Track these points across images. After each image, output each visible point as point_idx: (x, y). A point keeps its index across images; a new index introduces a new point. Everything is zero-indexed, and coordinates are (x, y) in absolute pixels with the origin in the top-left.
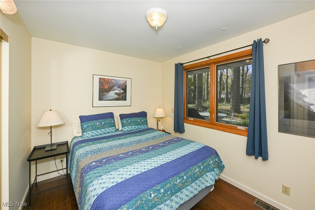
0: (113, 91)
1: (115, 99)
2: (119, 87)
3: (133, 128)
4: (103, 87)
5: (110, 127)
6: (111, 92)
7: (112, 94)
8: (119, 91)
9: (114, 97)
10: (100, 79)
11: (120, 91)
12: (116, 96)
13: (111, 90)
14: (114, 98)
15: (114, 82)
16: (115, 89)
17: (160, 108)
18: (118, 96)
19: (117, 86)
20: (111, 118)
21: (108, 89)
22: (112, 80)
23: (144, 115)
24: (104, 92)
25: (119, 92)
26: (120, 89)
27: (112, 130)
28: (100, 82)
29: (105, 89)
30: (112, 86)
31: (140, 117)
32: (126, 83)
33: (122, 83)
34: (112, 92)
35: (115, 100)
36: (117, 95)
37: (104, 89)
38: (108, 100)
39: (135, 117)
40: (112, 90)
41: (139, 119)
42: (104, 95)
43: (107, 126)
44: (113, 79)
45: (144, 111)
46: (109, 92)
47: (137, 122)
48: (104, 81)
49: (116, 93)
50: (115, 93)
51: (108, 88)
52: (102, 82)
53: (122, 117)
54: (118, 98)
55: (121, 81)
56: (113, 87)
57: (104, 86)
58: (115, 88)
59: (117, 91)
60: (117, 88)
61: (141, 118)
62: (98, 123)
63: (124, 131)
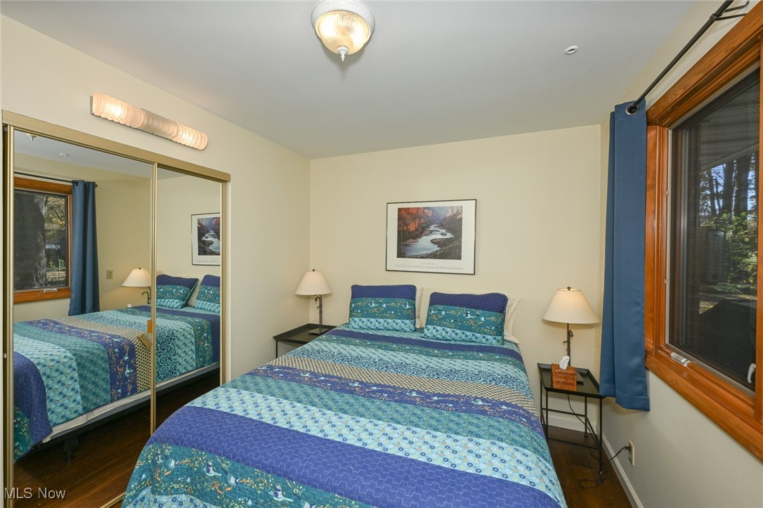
0: (427, 235)
1: (431, 254)
2: (441, 226)
3: (449, 334)
4: (406, 228)
5: (399, 319)
6: (423, 238)
7: (425, 243)
8: (442, 234)
9: (431, 249)
10: (400, 210)
11: (446, 235)
12: (436, 248)
13: (422, 233)
14: (429, 252)
15: (430, 213)
16: (432, 231)
17: (569, 288)
18: (438, 249)
19: (437, 223)
20: (405, 298)
21: (416, 233)
22: (426, 211)
23: (496, 304)
24: (408, 239)
25: (441, 237)
26: (444, 231)
27: (403, 325)
28: (400, 218)
29: (409, 233)
30: (425, 225)
31: (477, 308)
32: (461, 213)
33: (449, 214)
34: (425, 237)
35: (431, 258)
36: (436, 246)
37: (407, 232)
38: (416, 257)
39: (460, 306)
40: (427, 232)
41: (472, 313)
42: (408, 245)
43: (392, 314)
44: (428, 208)
45: (501, 293)
46: (419, 239)
47: (463, 319)
48: (408, 213)
49: (435, 241)
50: (432, 241)
51: (417, 230)
52: (405, 216)
53: (437, 299)
54: (438, 253)
55: (447, 208)
56: (428, 226)
57: (407, 225)
58: (432, 228)
59: (438, 236)
60: (438, 229)
61: (479, 312)
62: (373, 305)
63: (425, 335)
